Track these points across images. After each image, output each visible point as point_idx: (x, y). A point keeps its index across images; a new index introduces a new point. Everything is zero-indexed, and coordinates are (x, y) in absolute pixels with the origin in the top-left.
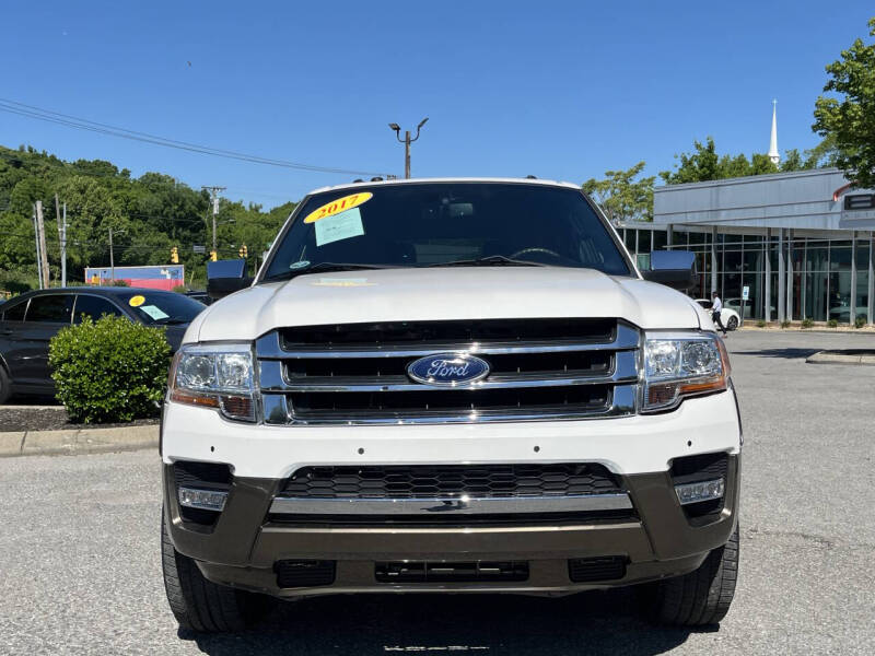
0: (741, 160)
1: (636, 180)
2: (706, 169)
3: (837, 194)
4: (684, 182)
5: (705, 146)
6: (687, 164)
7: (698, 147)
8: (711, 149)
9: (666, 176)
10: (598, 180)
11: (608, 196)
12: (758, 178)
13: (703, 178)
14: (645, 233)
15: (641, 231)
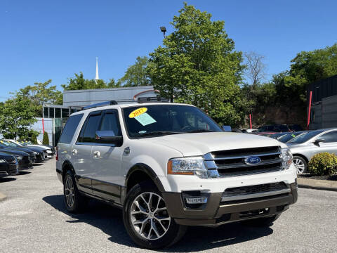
0: (93, 82)
1: (48, 87)
2: (80, 85)
3: (135, 96)
4: (72, 89)
5: (79, 75)
6: (72, 82)
7: (76, 75)
8: (82, 77)
9: (64, 86)
10: (32, 86)
11: (36, 93)
12: (100, 90)
13: (80, 88)
14: (58, 110)
15: (56, 109)
